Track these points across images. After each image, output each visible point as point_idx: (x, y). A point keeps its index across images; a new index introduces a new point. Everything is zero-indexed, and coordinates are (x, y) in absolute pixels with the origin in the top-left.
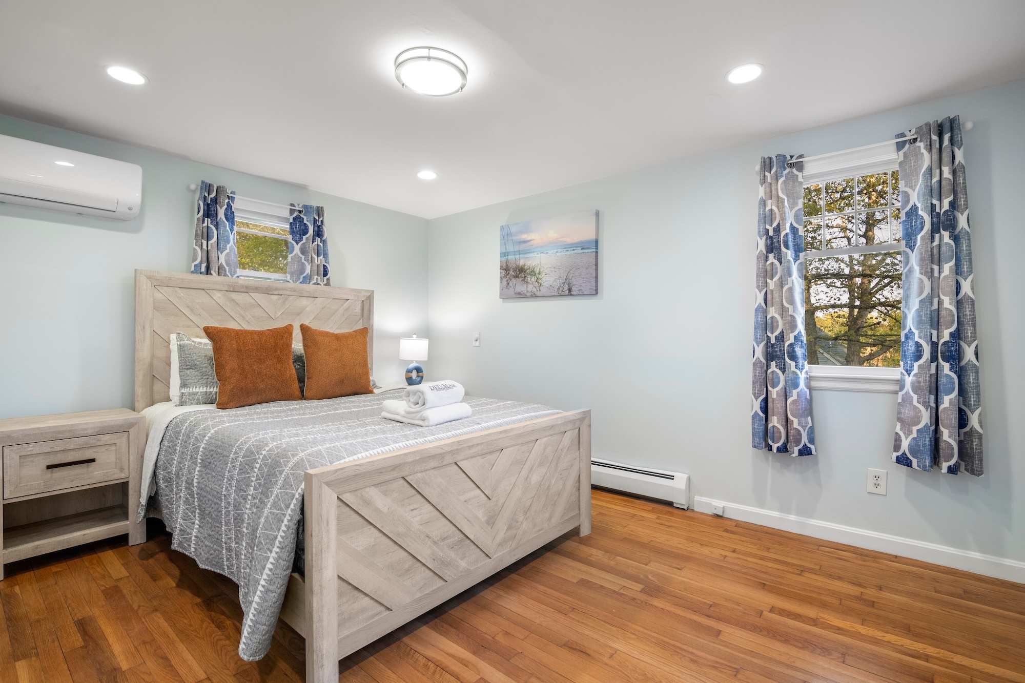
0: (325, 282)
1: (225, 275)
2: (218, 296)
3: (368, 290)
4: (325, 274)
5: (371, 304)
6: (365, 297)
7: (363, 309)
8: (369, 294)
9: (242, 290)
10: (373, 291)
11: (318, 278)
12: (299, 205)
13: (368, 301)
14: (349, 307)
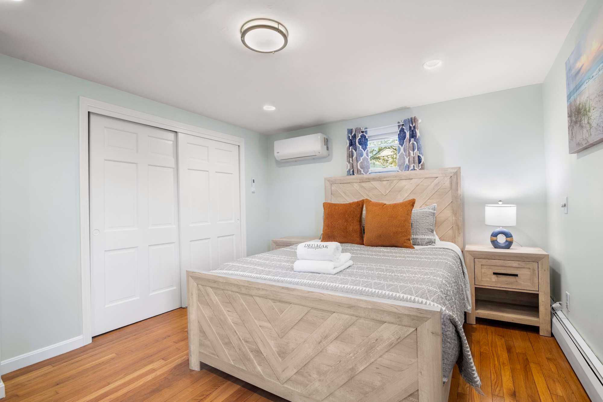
0: (420, 167)
1: (361, 174)
2: (356, 186)
3: (455, 168)
4: (420, 162)
5: (458, 178)
6: (453, 174)
7: (451, 183)
8: (456, 170)
9: (367, 181)
10: (460, 168)
11: (415, 165)
12: (402, 121)
13: (455, 176)
14: (438, 183)
